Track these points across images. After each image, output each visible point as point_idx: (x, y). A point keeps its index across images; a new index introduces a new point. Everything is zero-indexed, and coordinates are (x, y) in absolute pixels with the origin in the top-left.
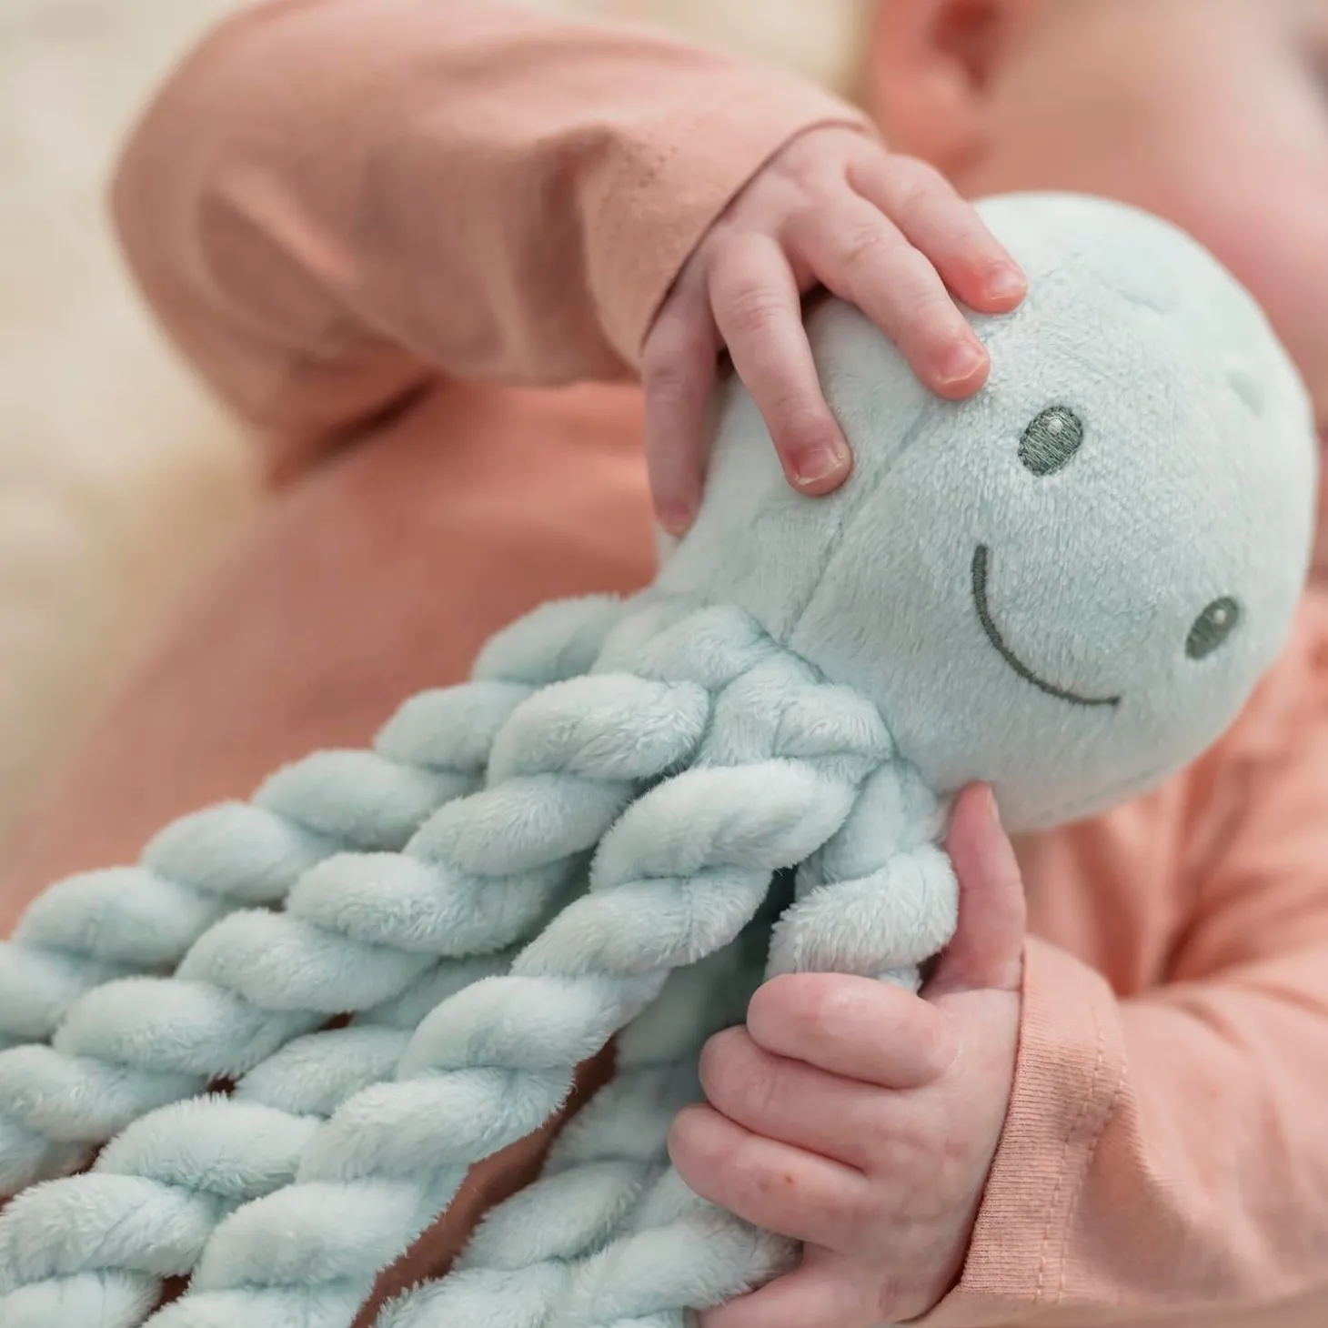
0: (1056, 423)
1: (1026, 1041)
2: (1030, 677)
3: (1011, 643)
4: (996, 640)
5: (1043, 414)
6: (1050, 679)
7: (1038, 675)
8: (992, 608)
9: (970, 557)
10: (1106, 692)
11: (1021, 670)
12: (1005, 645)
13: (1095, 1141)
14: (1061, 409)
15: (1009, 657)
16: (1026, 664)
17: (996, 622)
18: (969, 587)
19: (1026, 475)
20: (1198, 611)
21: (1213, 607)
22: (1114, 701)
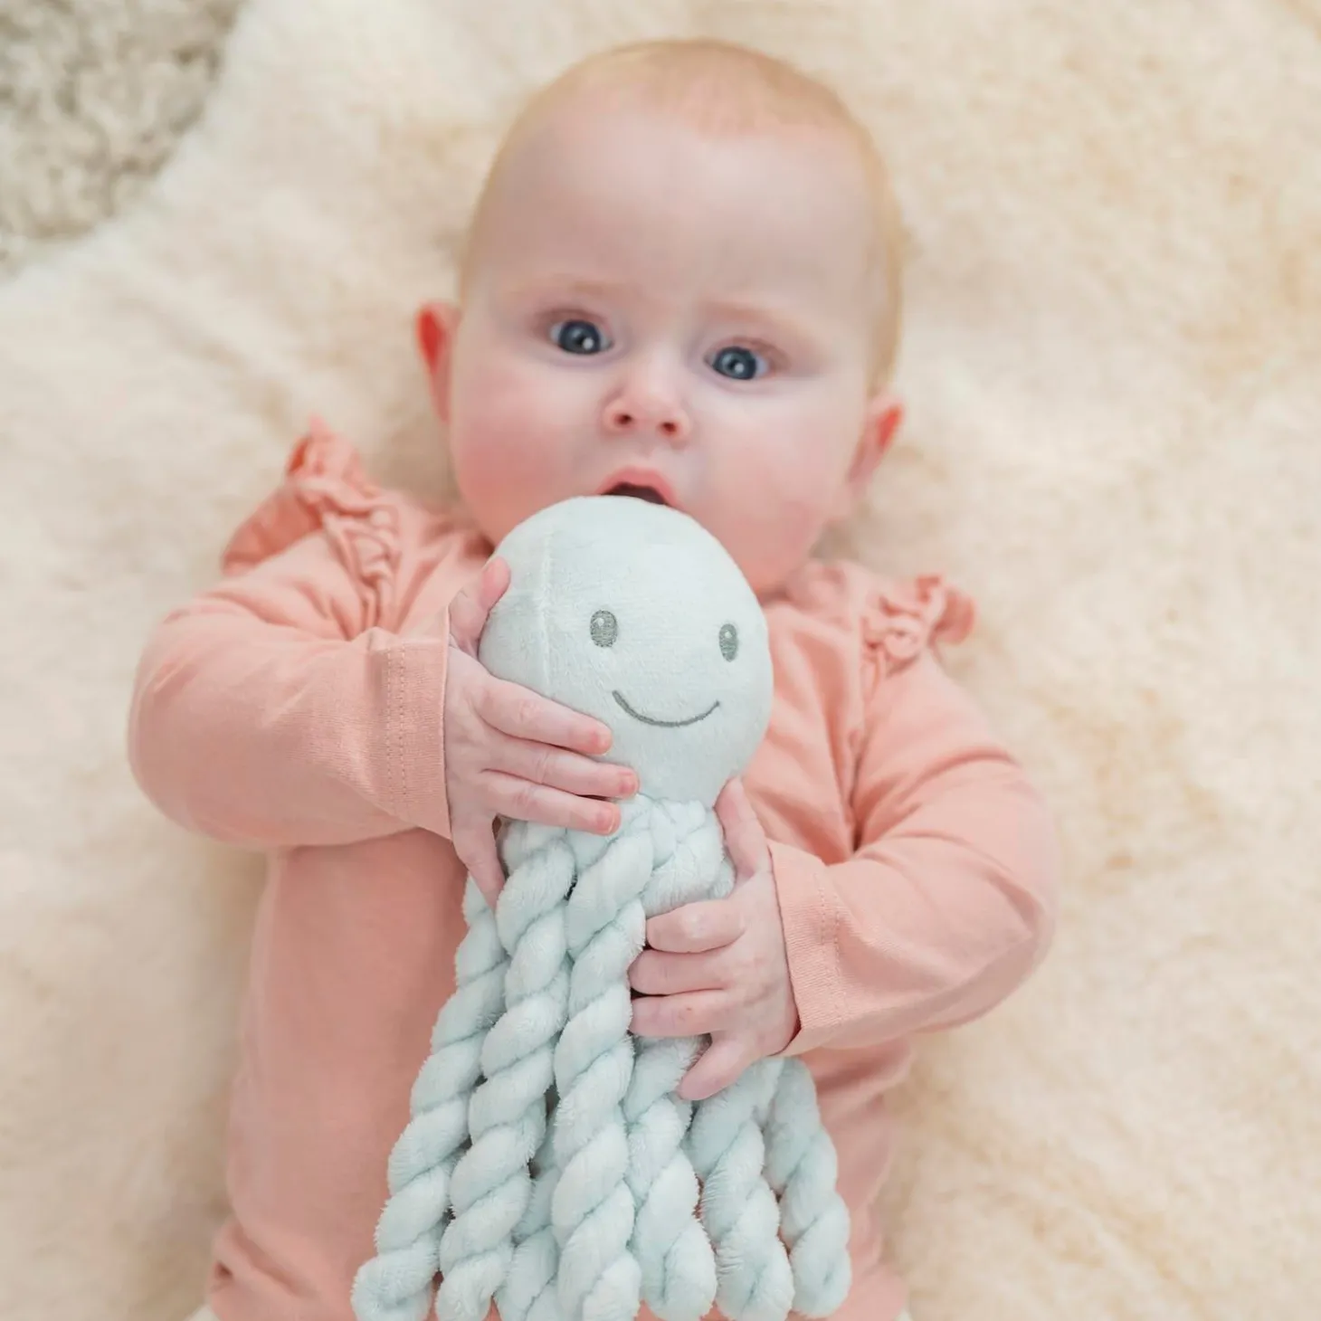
0: (600, 621)
1: (782, 905)
2: (677, 724)
3: (658, 718)
4: (651, 722)
5: (592, 621)
6: (685, 718)
7: (679, 721)
8: (639, 712)
9: (613, 698)
10: (711, 703)
11: (671, 725)
12: (655, 720)
13: (836, 939)
14: (597, 613)
15: (661, 724)
16: (670, 721)
17: (644, 715)
18: (622, 711)
19: (606, 650)
20: (717, 642)
21: (722, 633)
22: (717, 704)
